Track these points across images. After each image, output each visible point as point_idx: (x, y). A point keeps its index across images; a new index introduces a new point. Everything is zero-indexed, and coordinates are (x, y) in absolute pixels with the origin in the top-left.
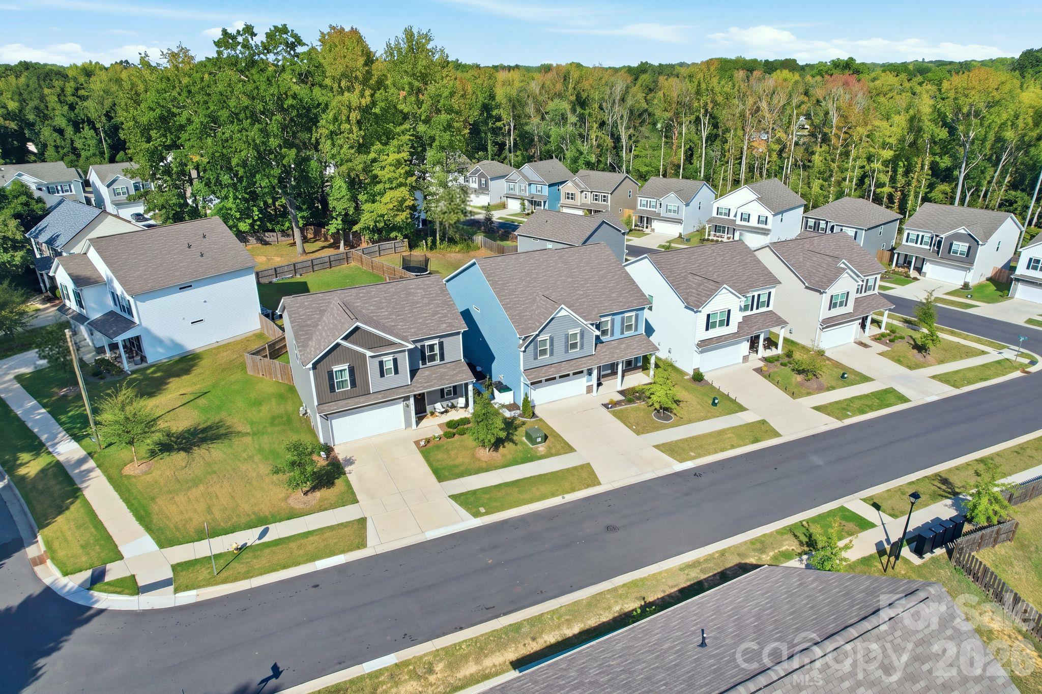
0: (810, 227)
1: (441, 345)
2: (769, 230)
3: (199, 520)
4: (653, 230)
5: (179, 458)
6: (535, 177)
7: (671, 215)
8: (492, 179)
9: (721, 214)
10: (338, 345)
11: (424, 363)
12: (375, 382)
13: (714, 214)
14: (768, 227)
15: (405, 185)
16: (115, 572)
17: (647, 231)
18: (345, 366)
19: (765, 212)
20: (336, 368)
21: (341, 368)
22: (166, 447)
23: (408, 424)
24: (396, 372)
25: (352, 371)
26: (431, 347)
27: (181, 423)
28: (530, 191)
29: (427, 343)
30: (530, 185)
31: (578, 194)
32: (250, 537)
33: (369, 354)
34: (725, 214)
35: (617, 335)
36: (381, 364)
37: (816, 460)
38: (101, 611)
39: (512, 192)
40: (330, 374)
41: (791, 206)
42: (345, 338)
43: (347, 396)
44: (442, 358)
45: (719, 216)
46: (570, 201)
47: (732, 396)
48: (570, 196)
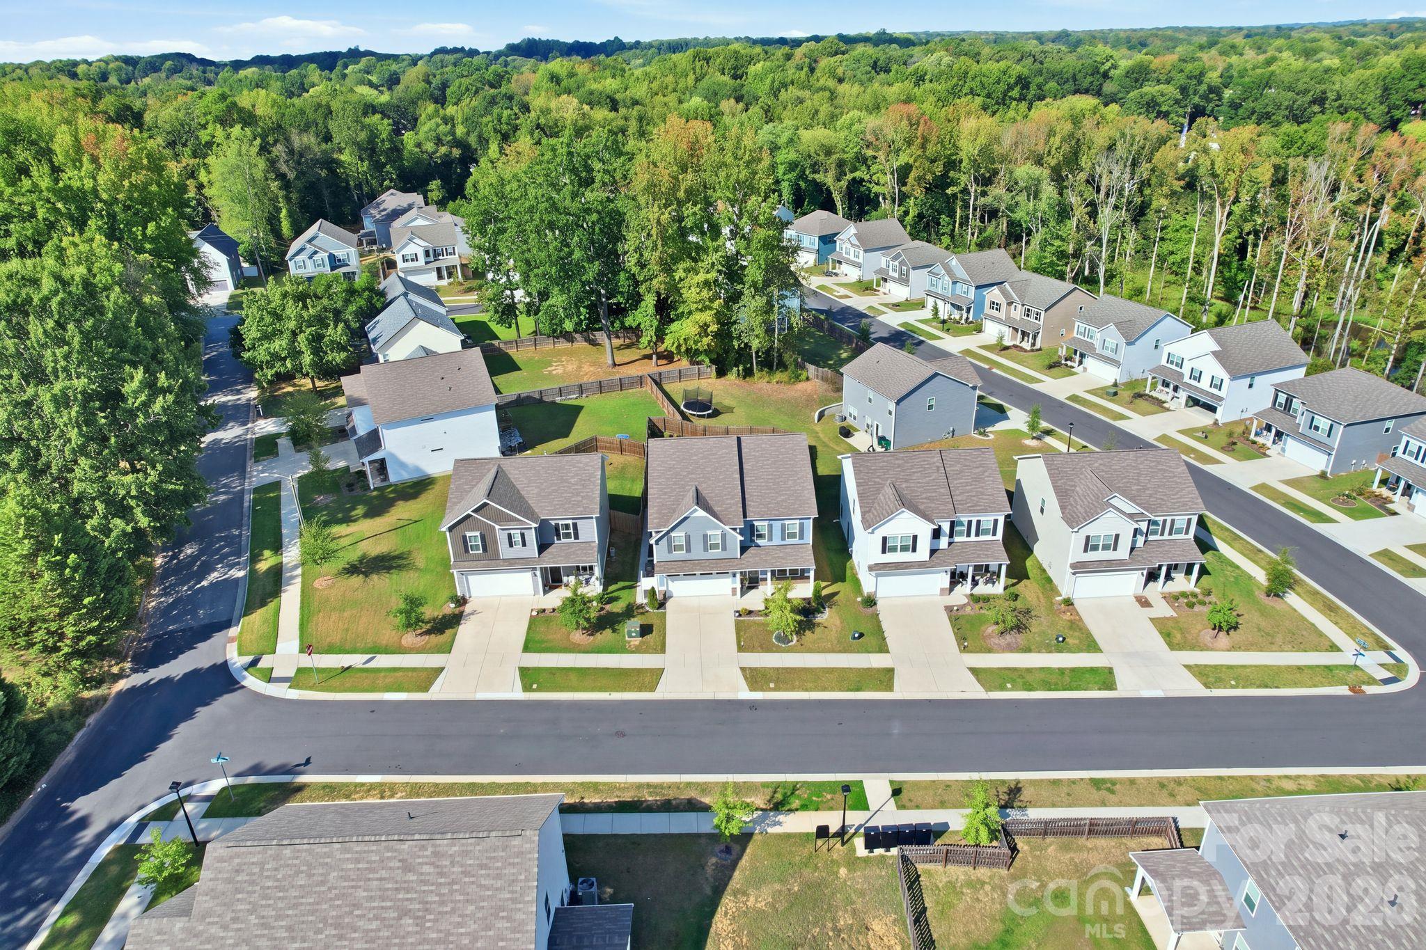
0: (1280, 405)
1: (575, 525)
2: (1221, 399)
3: (336, 638)
4: (1085, 369)
5: (357, 580)
6: (961, 273)
7: (1107, 353)
8: (914, 268)
9: (1172, 363)
10: (468, 516)
11: (559, 539)
12: (505, 551)
13: (1164, 362)
14: (1222, 394)
15: (711, 308)
16: (264, 663)
17: (1079, 369)
18: (477, 533)
19: (1221, 373)
20: (468, 534)
21: (473, 534)
22: (353, 570)
23: (536, 592)
24: (524, 544)
25: (483, 537)
26: (567, 527)
27: (374, 549)
28: (953, 290)
29: (561, 522)
30: (954, 283)
31: (1004, 307)
32: (356, 660)
33: (497, 527)
34: (1177, 365)
35: (777, 540)
36: (510, 536)
37: (896, 728)
38: (243, 687)
39: (933, 289)
40: (464, 537)
41: (1283, 365)
42: (474, 511)
43: (477, 558)
44: (577, 537)
45: (1169, 365)
46: (994, 313)
47: (886, 634)
48: (996, 306)
